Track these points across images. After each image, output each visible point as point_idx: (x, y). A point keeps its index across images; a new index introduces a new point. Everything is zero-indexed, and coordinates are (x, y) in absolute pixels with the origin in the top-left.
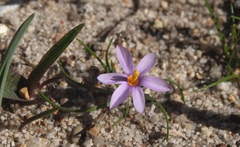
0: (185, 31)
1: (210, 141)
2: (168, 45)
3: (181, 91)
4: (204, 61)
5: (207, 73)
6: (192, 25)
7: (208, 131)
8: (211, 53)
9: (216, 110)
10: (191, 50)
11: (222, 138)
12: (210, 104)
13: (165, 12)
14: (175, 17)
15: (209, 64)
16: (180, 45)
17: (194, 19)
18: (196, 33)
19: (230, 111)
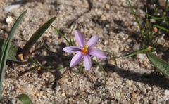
0: (119, 22)
1: (131, 88)
2: (109, 31)
3: (114, 59)
4: (130, 41)
5: (131, 48)
6: (124, 19)
7: (130, 83)
8: (134, 36)
9: (135, 71)
10: (122, 34)
11: (138, 87)
12: (132, 67)
13: (108, 11)
14: (113, 14)
15: (133, 43)
16: (116, 31)
17: (125, 16)
18: (126, 24)
19: (144, 71)
